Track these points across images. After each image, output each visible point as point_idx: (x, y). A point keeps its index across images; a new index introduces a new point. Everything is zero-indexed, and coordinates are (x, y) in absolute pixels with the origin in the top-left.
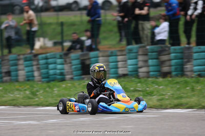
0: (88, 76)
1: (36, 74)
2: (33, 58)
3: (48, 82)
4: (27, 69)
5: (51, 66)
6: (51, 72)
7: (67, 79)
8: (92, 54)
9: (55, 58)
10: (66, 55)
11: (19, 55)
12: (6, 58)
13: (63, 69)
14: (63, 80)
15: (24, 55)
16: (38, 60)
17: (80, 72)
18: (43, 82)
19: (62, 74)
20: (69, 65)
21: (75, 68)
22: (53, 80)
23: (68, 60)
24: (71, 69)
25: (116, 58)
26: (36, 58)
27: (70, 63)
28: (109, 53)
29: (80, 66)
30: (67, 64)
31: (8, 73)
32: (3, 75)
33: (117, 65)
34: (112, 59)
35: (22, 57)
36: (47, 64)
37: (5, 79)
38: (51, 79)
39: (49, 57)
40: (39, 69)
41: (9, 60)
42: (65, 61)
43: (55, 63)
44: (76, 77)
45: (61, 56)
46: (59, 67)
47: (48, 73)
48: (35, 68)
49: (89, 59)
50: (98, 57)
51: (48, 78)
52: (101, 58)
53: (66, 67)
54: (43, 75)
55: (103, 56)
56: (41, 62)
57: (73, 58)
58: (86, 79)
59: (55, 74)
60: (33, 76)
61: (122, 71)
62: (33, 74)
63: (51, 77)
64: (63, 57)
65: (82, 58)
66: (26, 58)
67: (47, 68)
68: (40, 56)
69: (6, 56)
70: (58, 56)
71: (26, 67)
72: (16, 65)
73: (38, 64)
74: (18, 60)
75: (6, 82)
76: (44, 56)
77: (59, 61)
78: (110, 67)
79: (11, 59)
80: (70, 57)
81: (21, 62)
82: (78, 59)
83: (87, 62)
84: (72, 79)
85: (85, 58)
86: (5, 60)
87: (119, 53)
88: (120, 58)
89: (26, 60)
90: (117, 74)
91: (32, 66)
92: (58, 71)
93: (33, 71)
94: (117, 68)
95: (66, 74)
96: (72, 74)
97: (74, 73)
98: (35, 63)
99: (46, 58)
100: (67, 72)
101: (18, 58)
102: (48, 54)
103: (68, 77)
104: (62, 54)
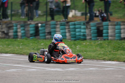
0: (101, 38)
1: (67, 34)
2: (66, 24)
3: (75, 40)
4: (62, 31)
5: (77, 30)
6: (77, 34)
7: (87, 39)
8: (104, 23)
9: (80, 24)
10: (88, 23)
11: (57, 22)
12: (48, 23)
13: (85, 32)
14: (85, 39)
15: (60, 21)
16: (69, 26)
17: (96, 35)
18: (72, 40)
19: (84, 35)
20: (89, 30)
21: (93, 32)
22: (78, 39)
23: (88, 27)
24: (90, 32)
25: (120, 27)
26: (68, 24)
27: (90, 28)
28: (115, 23)
29: (96, 31)
30: (88, 29)
31: (50, 33)
32: (46, 34)
33: (120, 31)
34: (117, 27)
35: (59, 23)
36: (75, 28)
37: (47, 37)
38: (77, 38)
39: (76, 24)
40: (69, 31)
41: (50, 25)
42: (87, 27)
43: (80, 28)
44: (93, 38)
45: (84, 23)
46: (82, 30)
47: (75, 34)
48: (67, 30)
49: (103, 26)
50: (108, 25)
51: (75, 37)
52: (110, 26)
53: (87, 31)
54: (72, 36)
55: (111, 25)
56: (71, 27)
57: (91, 25)
58: (99, 40)
59: (80, 35)
60: (66, 36)
61: (123, 35)
62: (65, 34)
63: (77, 37)
64: (85, 24)
65: (98, 26)
66: (61, 23)
67: (75, 31)
68: (71, 23)
69: (49, 21)
70: (82, 24)
71: (61, 29)
72: (55, 28)
73: (69, 28)
74: (56, 25)
75: (48, 39)
76: (73, 23)
77: (83, 27)
78: (116, 32)
79: (52, 24)
80: (90, 25)
81: (58, 26)
82: (95, 26)
83: (101, 29)
84: (91, 39)
85: (100, 26)
86: (48, 24)
87: (122, 24)
88: (122, 27)
89: (61, 25)
90: (120, 37)
91: (65, 29)
92: (82, 33)
93: (65, 33)
94: (121, 33)
95: (87, 35)
96: (91, 36)
97: (92, 35)
98: (67, 27)
99: (75, 25)
100: (88, 34)
101: (57, 23)
102: (76, 22)
103: (88, 37)
104: (85, 22)
